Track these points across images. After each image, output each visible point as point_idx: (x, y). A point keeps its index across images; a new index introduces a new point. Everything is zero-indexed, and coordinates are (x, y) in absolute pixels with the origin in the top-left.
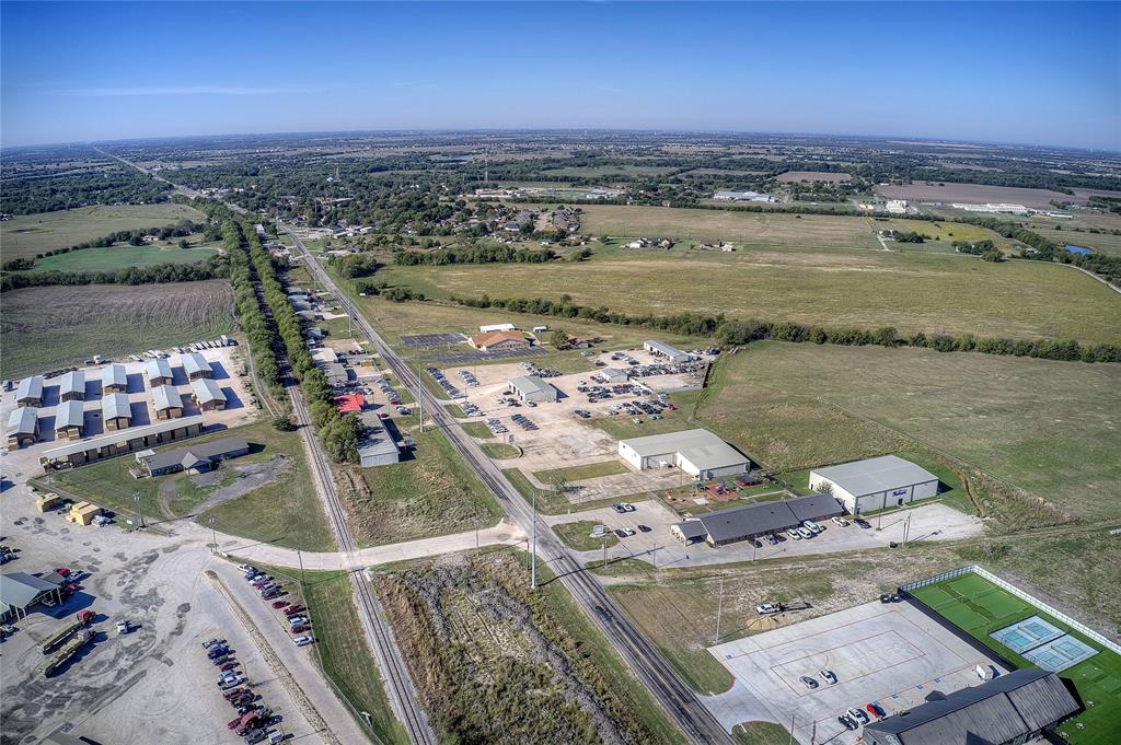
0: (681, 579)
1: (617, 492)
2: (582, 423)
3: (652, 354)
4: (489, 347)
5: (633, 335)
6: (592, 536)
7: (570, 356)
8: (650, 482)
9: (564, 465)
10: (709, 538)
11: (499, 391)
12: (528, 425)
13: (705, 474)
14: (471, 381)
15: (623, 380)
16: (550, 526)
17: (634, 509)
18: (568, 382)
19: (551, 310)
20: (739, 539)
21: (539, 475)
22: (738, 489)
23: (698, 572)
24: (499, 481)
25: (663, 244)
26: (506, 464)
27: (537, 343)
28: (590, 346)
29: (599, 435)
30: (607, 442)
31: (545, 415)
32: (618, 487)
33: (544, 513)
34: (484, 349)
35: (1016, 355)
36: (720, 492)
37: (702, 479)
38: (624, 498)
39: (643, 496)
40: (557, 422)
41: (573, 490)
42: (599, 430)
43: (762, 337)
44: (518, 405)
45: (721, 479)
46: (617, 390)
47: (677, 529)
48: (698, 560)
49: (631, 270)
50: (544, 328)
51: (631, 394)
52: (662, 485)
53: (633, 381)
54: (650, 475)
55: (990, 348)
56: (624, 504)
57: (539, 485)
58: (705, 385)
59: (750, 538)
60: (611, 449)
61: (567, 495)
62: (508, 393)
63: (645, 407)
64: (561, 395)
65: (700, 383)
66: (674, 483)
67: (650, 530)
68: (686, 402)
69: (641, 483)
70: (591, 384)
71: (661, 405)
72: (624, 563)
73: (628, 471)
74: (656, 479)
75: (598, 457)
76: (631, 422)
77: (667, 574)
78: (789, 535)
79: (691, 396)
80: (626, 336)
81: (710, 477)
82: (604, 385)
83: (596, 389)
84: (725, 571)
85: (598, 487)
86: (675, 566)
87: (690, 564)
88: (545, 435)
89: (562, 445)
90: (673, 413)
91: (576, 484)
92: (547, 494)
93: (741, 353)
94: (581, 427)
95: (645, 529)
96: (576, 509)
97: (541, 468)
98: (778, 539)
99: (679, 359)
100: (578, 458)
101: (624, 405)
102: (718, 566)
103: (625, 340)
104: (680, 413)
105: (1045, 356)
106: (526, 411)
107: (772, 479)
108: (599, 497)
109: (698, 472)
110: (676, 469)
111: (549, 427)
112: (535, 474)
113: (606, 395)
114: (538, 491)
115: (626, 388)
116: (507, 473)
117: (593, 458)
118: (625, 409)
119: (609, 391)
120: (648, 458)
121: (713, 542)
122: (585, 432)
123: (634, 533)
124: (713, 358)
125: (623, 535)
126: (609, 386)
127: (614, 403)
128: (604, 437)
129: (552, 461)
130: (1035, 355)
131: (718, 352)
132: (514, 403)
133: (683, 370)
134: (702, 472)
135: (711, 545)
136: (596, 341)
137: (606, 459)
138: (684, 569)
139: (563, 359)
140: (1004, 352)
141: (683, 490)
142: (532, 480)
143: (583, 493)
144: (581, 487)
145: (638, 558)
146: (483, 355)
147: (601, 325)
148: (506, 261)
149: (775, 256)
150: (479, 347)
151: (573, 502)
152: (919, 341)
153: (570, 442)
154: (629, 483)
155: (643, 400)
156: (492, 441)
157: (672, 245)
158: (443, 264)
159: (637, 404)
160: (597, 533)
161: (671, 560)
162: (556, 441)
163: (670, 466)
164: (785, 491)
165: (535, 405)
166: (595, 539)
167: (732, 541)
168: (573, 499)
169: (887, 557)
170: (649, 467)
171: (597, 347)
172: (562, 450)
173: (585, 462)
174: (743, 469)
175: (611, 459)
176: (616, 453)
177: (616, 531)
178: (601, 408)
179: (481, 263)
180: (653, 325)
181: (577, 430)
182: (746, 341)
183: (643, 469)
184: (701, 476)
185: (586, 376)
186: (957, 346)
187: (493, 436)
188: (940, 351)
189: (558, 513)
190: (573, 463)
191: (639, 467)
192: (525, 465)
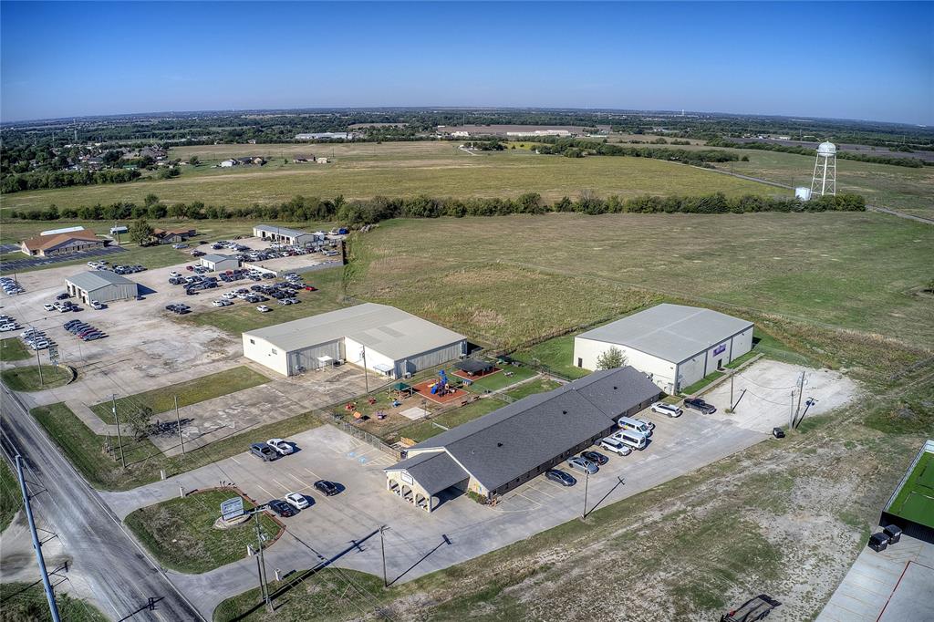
0: (462, 604)
1: (254, 420)
2: (179, 321)
3: (266, 240)
4: (46, 252)
5: (237, 227)
6: (219, 525)
7: (158, 251)
8: (311, 394)
9: (150, 385)
10: (475, 485)
11: (52, 296)
12: (90, 333)
13: (404, 366)
14: (13, 287)
15: (233, 267)
16: (122, 515)
17: (296, 450)
18: (157, 277)
19: (134, 213)
20: (529, 476)
21: (99, 410)
22: (465, 384)
23: (488, 573)
24: (22, 431)
25: (256, 161)
26: (41, 398)
27: (115, 243)
28: (183, 240)
29: (207, 333)
30: (222, 342)
31: (119, 317)
32: (255, 411)
33: (112, 486)
34: (42, 254)
35: (668, 212)
36: (440, 391)
37: (399, 376)
38: (272, 429)
39: (305, 421)
40: (139, 324)
41: (169, 428)
42: (206, 327)
43: (392, 216)
44: (77, 310)
45: (429, 373)
46: (227, 277)
47: (403, 478)
48: (471, 542)
49: (225, 180)
50: (125, 228)
51: (247, 280)
52: (333, 395)
53: (246, 266)
54: (308, 382)
55: (641, 207)
56: (273, 442)
57: (102, 429)
58: (345, 262)
59: (547, 468)
60: (231, 350)
61: (156, 440)
62: (65, 296)
63: (271, 291)
64: (143, 291)
65: (340, 260)
66: (353, 389)
67: (340, 488)
68: (325, 281)
69: (295, 396)
70: (188, 276)
71: (292, 287)
72: (311, 588)
73: (267, 380)
74: (318, 387)
75: (208, 365)
76: (255, 312)
77: (422, 596)
78: (607, 447)
79: (331, 274)
80: (230, 228)
81: (412, 370)
82: (207, 274)
83: (195, 279)
84: (544, 557)
85: (218, 416)
86: (429, 568)
87: (461, 557)
88: (119, 343)
89: (147, 357)
90: (314, 295)
91: (172, 416)
92: (120, 446)
93: (375, 231)
94: (177, 327)
95: (332, 488)
96: (176, 467)
97: (106, 396)
98: (597, 460)
99: (302, 240)
100: (175, 371)
101: (240, 292)
102: (521, 549)
103: (229, 232)
104: (323, 293)
105: (696, 210)
106: (89, 316)
107: (510, 361)
108: (221, 435)
109: (390, 364)
110: (347, 367)
111: (127, 331)
112: (95, 409)
113: (212, 284)
114: (98, 440)
115: (239, 274)
116: (42, 416)
117: (202, 368)
118: (241, 297)
119: (215, 279)
120: (298, 352)
121: (484, 492)
122: (184, 333)
123: (311, 501)
124: (345, 237)
125: (285, 509)
126: (216, 274)
127: (225, 292)
128: (215, 335)
129: (129, 382)
130: (687, 211)
131: (347, 232)
132: (73, 308)
133: (311, 250)
134: (397, 363)
135: (481, 500)
136: (192, 234)
137: (225, 367)
138: (453, 573)
139: (147, 255)
140: (655, 210)
141: (374, 399)
142: (89, 419)
143: (191, 430)
144: (184, 422)
145: (339, 564)
146: (41, 261)
147: (196, 221)
148: (85, 184)
149: (371, 163)
150: (35, 252)
151: (169, 454)
152: (564, 206)
153: (158, 349)
154: (272, 400)
155: (265, 284)
156: (26, 363)
157: (264, 163)
158: (13, 191)
159: (258, 289)
160: (229, 517)
161: (414, 554)
162: (136, 349)
163: (337, 364)
164: (540, 375)
165: (104, 307)
166: (230, 532)
167: (518, 482)
168: (169, 447)
169: (790, 455)
170: (302, 369)
171: (191, 240)
172: (145, 363)
173: (187, 375)
174: (459, 352)
175: (231, 365)
176: (239, 355)
177: (272, 504)
178: (206, 300)
179: (57, 187)
180: (260, 216)
181: (172, 332)
182: (376, 221)
183: (291, 374)
184: (397, 370)
185: (181, 268)
186: (607, 208)
187: (27, 356)
188: (591, 214)
189: (139, 482)
190: (166, 380)
191: (284, 371)
192: (77, 397)
